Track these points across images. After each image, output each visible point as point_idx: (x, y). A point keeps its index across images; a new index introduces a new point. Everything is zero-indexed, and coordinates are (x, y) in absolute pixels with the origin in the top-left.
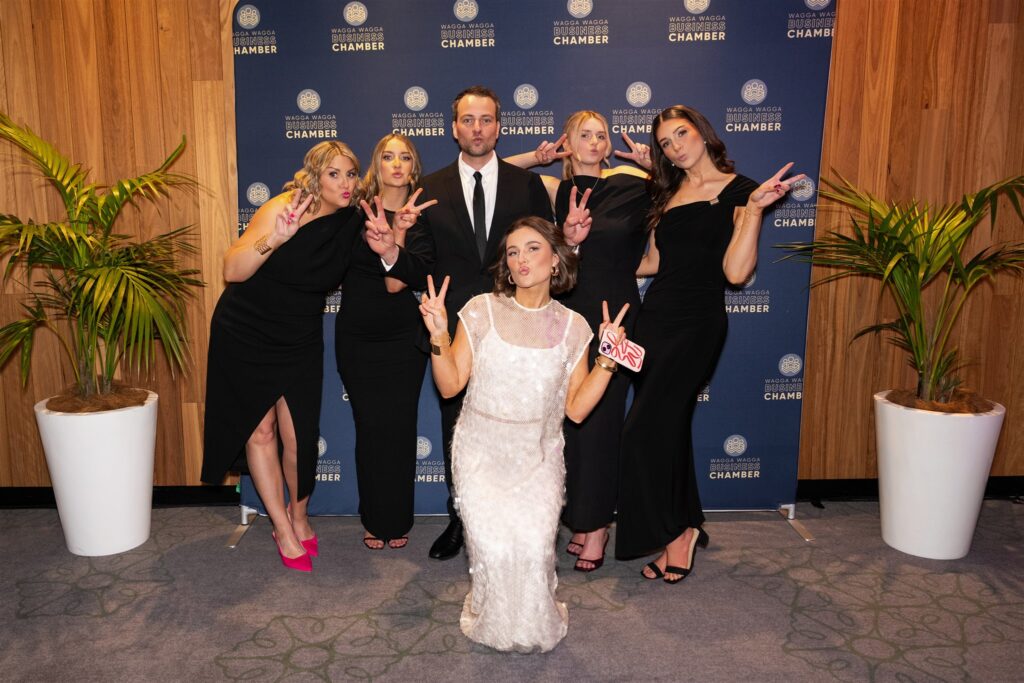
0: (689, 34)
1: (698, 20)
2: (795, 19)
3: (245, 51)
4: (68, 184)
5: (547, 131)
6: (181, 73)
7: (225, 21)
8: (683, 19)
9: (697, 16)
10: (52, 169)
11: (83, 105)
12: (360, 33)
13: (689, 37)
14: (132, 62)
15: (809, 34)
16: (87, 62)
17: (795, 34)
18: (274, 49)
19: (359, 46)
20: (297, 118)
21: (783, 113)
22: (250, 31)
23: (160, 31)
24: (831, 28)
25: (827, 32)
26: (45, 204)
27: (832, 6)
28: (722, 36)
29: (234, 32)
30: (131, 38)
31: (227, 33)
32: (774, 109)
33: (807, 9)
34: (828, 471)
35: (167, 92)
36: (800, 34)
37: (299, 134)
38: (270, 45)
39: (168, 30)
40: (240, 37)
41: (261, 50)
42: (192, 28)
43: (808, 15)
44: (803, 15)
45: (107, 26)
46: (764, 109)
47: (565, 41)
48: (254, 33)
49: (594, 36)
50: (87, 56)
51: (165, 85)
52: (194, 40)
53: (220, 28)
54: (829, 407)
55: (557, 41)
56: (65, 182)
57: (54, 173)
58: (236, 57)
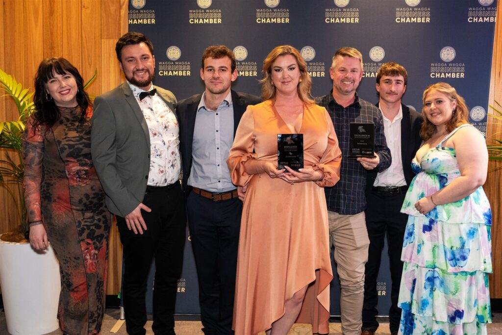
0: (408, 19)
1: (413, 10)
2: (472, 11)
3: (135, 22)
4: (22, 100)
5: (320, 75)
6: (95, 34)
7: (123, 3)
8: (404, 9)
9: (413, 8)
10: (12, 91)
11: (32, 52)
12: (207, 13)
13: (408, 20)
14: (65, 27)
15: (481, 20)
16: (36, 26)
17: (473, 20)
18: (153, 21)
19: (206, 21)
20: (166, 63)
21: (465, 67)
22: (139, 10)
23: (83, 9)
24: (494, 17)
25: (492, 20)
26: (4, 112)
27: (495, 4)
28: (428, 20)
29: (129, 10)
30: (65, 12)
31: (124, 11)
32: (460, 65)
33: (479, 5)
34: (496, 293)
35: (85, 46)
36: (475, 20)
37: (167, 73)
38: (151, 19)
39: (88, 8)
40: (133, 13)
41: (145, 22)
42: (103, 7)
43: (481, 9)
44: (477, 9)
45: (50, 4)
46: (454, 65)
47: (332, 20)
48: (141, 11)
49: (350, 18)
50: (36, 22)
51: (84, 41)
52: (104, 15)
53: (120, 7)
54: (496, 251)
55: (328, 20)
56: (20, 99)
57: (13, 93)
58: (130, 25)
